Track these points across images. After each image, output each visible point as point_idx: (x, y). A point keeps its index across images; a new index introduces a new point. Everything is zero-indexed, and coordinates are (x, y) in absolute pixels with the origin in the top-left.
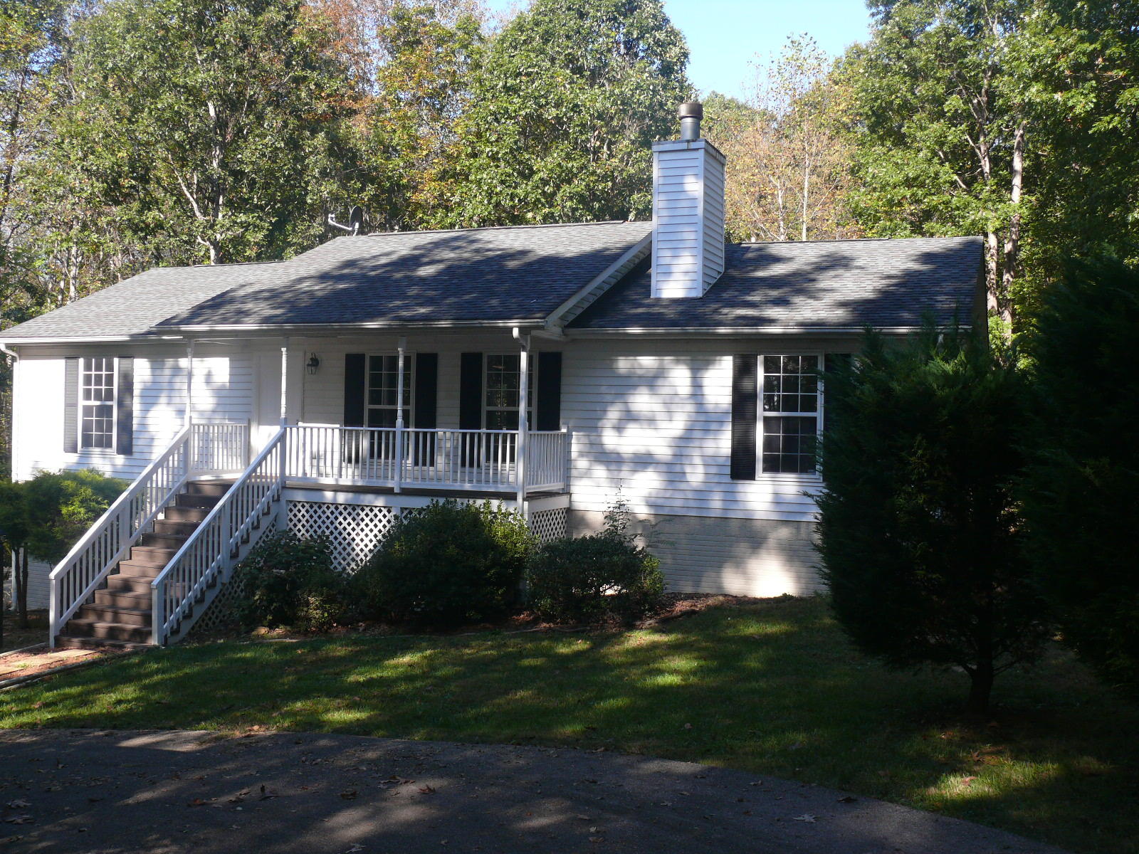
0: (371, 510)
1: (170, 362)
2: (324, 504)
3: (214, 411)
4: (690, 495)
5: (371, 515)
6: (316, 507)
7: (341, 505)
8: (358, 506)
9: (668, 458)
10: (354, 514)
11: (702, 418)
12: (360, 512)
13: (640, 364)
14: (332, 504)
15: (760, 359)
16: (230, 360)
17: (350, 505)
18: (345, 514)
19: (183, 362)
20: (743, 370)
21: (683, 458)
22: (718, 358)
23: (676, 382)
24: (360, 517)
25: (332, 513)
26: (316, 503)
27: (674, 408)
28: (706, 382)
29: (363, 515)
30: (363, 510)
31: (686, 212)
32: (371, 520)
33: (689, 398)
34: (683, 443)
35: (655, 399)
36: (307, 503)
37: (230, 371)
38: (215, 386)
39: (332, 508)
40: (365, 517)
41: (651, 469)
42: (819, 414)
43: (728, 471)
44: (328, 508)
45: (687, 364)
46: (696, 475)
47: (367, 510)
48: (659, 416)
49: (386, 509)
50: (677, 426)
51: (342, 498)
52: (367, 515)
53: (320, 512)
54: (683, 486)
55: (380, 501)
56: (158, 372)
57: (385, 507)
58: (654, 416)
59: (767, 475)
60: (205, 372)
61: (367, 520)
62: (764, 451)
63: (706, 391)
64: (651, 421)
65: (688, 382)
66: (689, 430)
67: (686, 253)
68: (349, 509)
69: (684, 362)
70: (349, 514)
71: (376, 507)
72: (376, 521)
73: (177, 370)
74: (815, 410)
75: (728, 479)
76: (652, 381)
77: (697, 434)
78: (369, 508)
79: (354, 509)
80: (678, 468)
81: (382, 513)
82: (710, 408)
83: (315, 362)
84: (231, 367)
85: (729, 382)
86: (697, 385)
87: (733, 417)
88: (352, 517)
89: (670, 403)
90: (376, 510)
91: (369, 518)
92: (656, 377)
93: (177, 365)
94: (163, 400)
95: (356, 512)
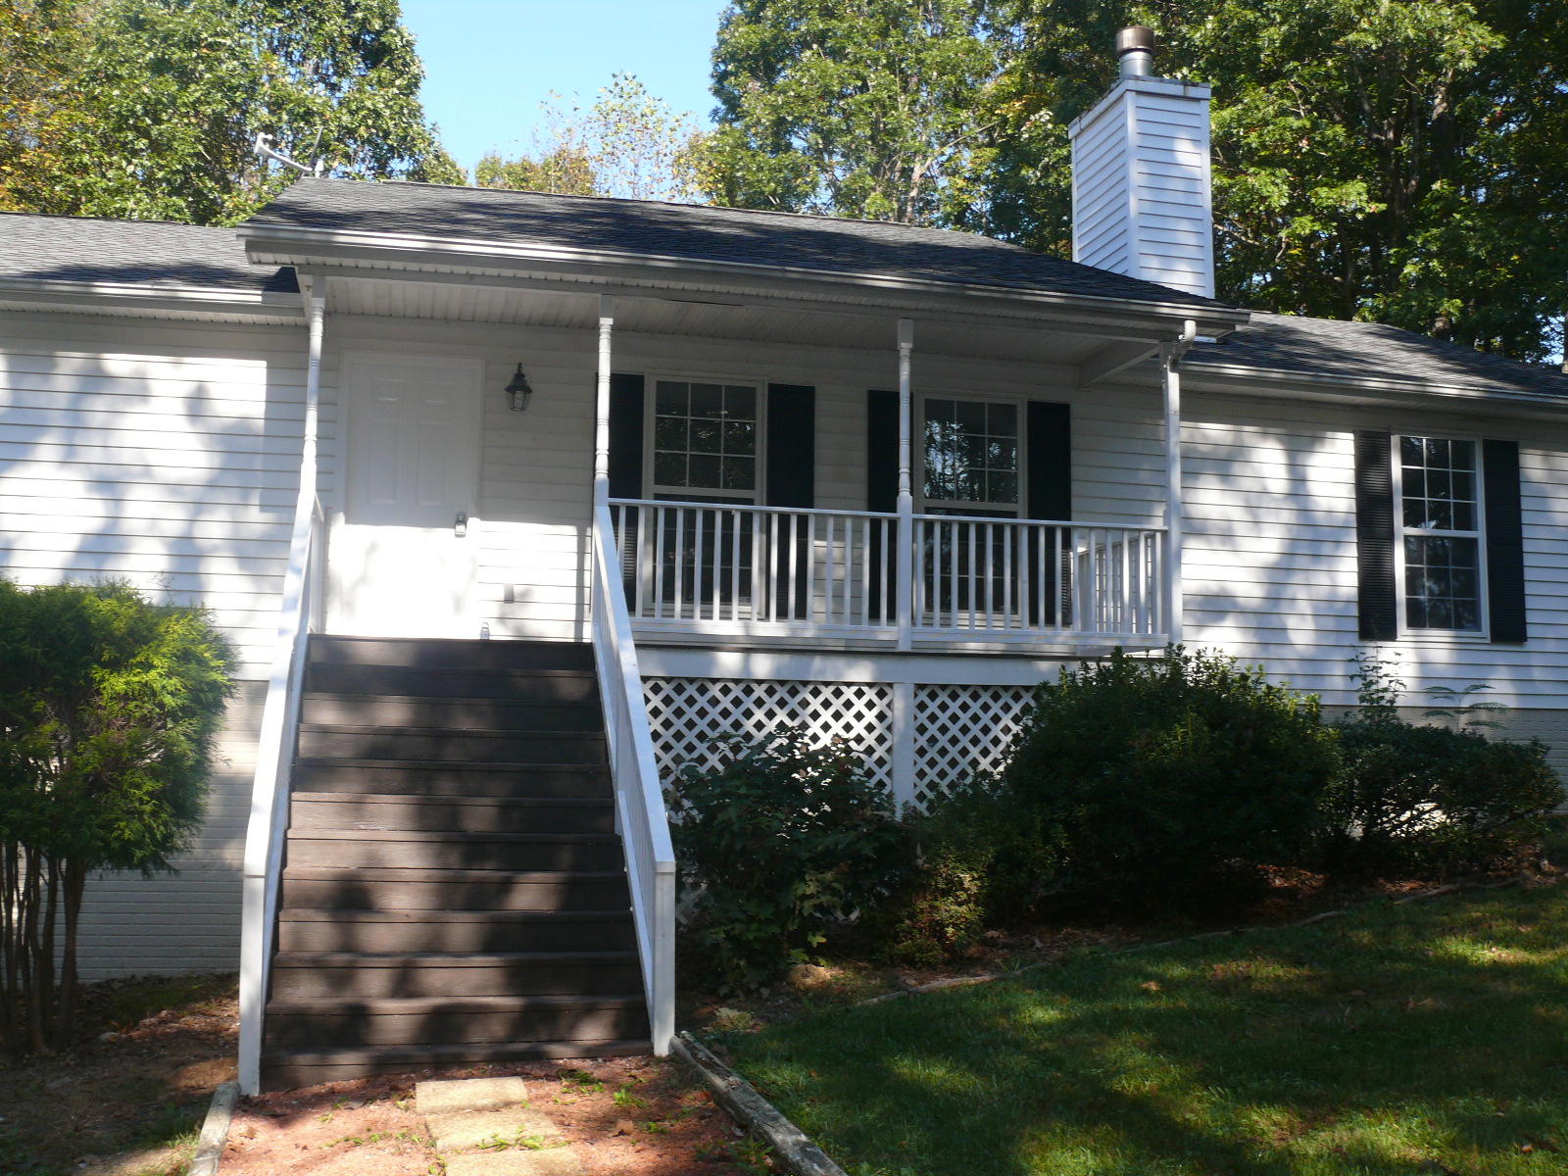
0: (838, 693)
1: (71, 362)
2: (714, 681)
3: (211, 486)
4: (1295, 667)
5: (837, 704)
6: (691, 690)
7: (760, 682)
8: (805, 683)
9: (1255, 604)
10: (793, 703)
11: (1308, 534)
12: (810, 698)
13: (1205, 436)
14: (737, 681)
15: (1395, 440)
16: (269, 368)
17: (782, 683)
18: (770, 703)
19: (118, 363)
20: (1370, 458)
21: (1283, 603)
22: (1329, 434)
23: (1266, 470)
24: (810, 710)
25: (737, 702)
26: (691, 681)
27: (1264, 516)
28: (1312, 473)
29: (815, 704)
30: (816, 693)
31: (1181, 198)
32: (837, 716)
33: (1285, 499)
34: (1279, 575)
35: (1230, 499)
36: (668, 680)
37: (269, 393)
38: (215, 425)
39: (737, 691)
40: (821, 710)
41: (1230, 621)
42: (1480, 534)
43: (1354, 625)
44: (725, 691)
45: (1281, 441)
46: (1302, 633)
47: (827, 693)
48: (1240, 529)
49: (874, 691)
50: (1268, 545)
51: (763, 666)
52: (826, 704)
53: (702, 701)
54: (1287, 652)
55: (861, 672)
56: (31, 382)
57: (870, 685)
58: (1230, 528)
59: (1410, 632)
60: (188, 389)
61: (826, 716)
62: (1408, 593)
63: (1314, 488)
64: (1227, 536)
65: (1282, 472)
66: (1289, 554)
67: (1182, 266)
68: (781, 692)
69: (1279, 437)
70: (782, 703)
71: (849, 684)
72: (848, 716)
73: (96, 381)
74: (1475, 529)
75: (1354, 639)
76: (1223, 464)
77: (1302, 562)
78: (832, 688)
79: (793, 692)
80: (1275, 622)
81: (865, 699)
82: (1320, 518)
83: (519, 385)
84: (271, 385)
85: (1349, 474)
86: (1298, 480)
87: (1359, 535)
88: (787, 709)
89: (1255, 506)
90: (849, 693)
91: (832, 710)
92: (1228, 460)
93: (99, 368)
94: (48, 450)
95: (799, 698)
